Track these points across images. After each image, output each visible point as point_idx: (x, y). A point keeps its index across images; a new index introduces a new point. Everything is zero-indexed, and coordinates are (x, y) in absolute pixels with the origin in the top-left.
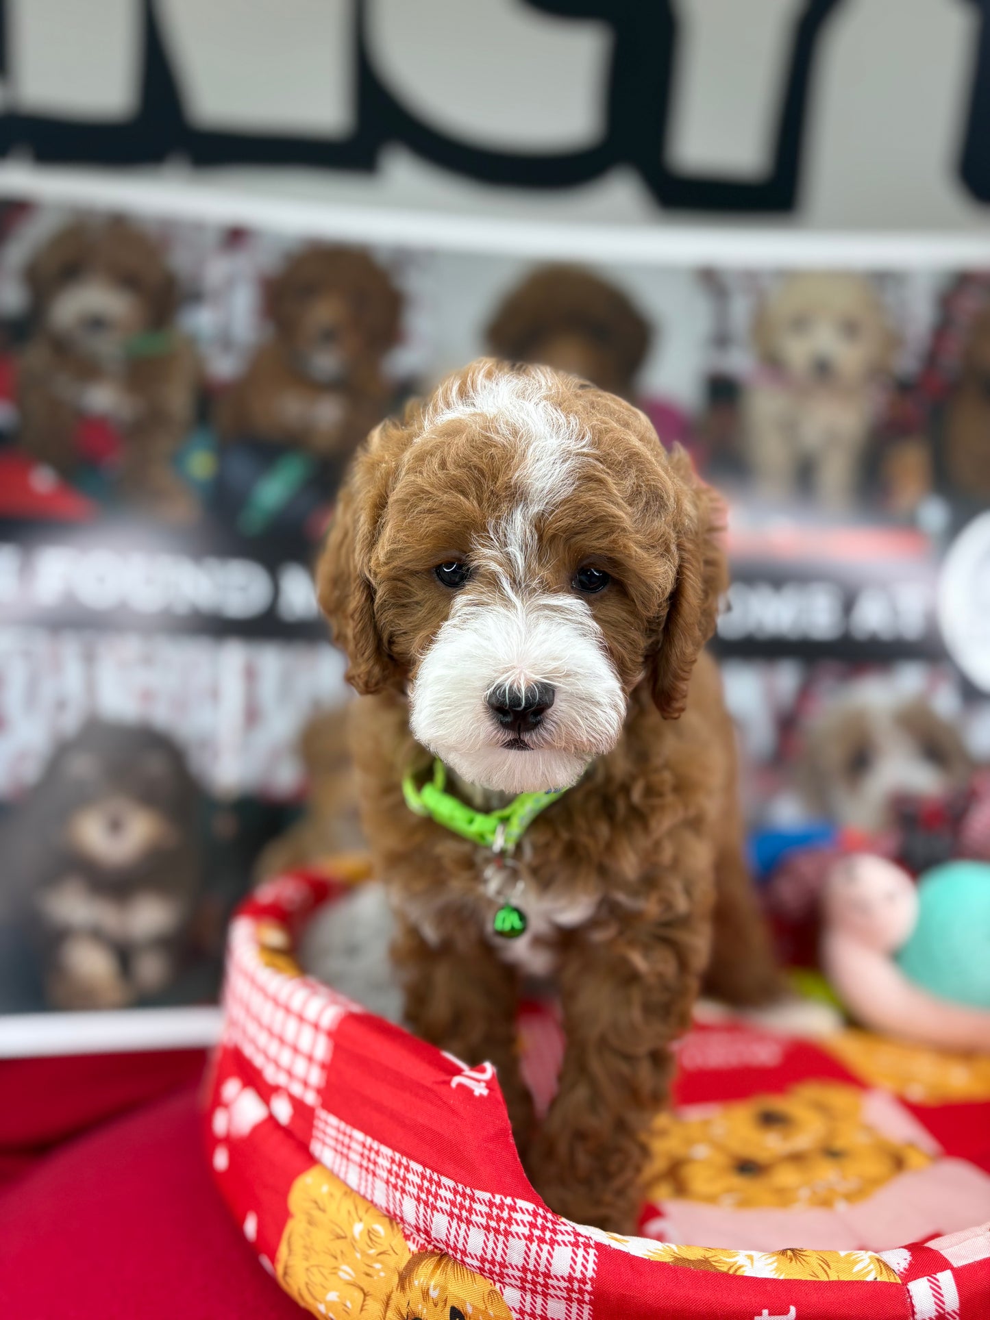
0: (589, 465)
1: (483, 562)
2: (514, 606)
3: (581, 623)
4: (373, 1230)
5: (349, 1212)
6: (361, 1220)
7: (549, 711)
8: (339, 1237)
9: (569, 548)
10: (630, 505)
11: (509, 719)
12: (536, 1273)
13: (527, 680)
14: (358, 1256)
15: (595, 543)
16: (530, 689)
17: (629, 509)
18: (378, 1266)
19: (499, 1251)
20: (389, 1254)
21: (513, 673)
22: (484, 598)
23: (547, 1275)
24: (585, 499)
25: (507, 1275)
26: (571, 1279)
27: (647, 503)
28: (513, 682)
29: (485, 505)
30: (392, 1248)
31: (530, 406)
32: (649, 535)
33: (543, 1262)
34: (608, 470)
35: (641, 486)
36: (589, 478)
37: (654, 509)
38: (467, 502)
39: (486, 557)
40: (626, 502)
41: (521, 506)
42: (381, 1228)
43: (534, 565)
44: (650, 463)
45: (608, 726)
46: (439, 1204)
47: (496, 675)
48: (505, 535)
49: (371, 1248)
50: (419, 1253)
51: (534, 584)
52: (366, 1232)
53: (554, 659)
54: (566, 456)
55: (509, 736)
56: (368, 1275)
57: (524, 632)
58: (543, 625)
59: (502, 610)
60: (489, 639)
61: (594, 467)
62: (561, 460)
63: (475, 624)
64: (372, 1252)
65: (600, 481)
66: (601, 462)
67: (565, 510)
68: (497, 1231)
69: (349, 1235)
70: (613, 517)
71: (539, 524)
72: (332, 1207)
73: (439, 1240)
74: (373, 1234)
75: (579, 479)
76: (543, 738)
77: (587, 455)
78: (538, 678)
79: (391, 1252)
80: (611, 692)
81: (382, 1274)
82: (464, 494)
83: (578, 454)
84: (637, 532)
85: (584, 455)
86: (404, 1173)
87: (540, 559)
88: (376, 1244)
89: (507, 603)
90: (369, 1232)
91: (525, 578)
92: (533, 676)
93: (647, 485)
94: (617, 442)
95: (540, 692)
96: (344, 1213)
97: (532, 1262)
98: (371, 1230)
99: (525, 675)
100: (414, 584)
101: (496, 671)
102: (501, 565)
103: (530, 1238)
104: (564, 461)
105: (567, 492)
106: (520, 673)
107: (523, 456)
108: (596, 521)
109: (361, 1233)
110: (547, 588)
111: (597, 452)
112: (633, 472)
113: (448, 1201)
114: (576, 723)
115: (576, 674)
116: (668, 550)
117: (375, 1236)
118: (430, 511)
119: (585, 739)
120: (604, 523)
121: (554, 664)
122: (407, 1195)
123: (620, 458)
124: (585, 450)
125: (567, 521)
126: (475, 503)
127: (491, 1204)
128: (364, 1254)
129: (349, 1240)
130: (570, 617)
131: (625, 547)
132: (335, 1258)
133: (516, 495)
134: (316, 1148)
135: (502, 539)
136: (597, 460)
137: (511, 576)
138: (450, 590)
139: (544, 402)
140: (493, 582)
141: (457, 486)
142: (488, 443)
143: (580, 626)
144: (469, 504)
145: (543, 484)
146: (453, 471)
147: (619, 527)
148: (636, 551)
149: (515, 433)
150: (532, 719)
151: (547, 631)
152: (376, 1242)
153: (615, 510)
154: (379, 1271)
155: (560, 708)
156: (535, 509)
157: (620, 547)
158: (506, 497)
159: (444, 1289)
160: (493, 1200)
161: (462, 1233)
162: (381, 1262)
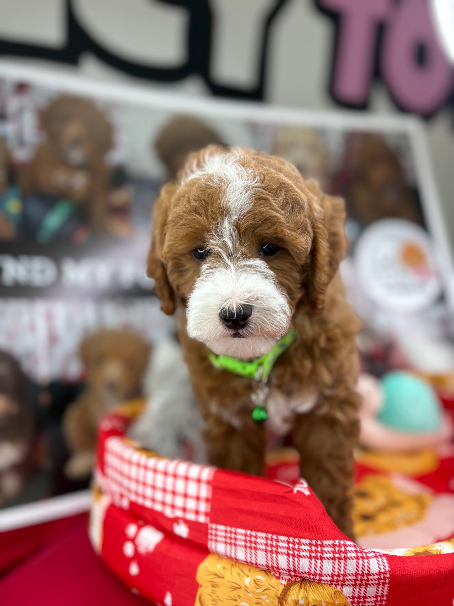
0: (259, 192)
1: (211, 247)
2: (230, 268)
3: (264, 272)
4: (257, 579)
5: (239, 574)
6: (248, 576)
7: (250, 318)
8: (235, 589)
9: (255, 235)
10: (283, 209)
11: (230, 323)
12: (363, 575)
13: (237, 304)
14: (251, 595)
15: (267, 231)
16: (238, 309)
17: (283, 212)
18: (264, 597)
19: (342, 569)
20: (270, 589)
21: (230, 301)
22: (215, 265)
23: (369, 574)
24: (258, 210)
25: (347, 580)
26: (380, 573)
27: (293, 208)
28: (230, 305)
29: (210, 218)
30: (271, 586)
31: (228, 167)
32: (295, 223)
33: (366, 568)
34: (269, 194)
35: (288, 199)
36: (260, 199)
37: (296, 210)
38: (200, 218)
39: (213, 244)
40: (280, 208)
41: (227, 217)
42: (261, 577)
43: (238, 245)
44: (292, 187)
45: (282, 322)
46: (302, 553)
47: (221, 302)
48: (221, 232)
49: (259, 589)
50: (288, 584)
51: (238, 255)
52: (253, 582)
53: (250, 292)
54: (247, 188)
55: (232, 332)
56: (258, 603)
57: (234, 280)
58: (244, 275)
59: (224, 270)
60: (218, 285)
61: (262, 193)
62: (245, 191)
63: (210, 278)
64: (260, 590)
65: (266, 200)
66: (266, 190)
67: (249, 216)
68: (340, 559)
69: (242, 586)
70: (273, 217)
71: (237, 226)
72: (227, 575)
73: (304, 573)
74: (258, 581)
75: (254, 200)
76: (249, 332)
77: (258, 187)
78: (242, 302)
79: (271, 588)
80: (281, 305)
81: (267, 601)
82: (199, 214)
83: (253, 187)
84: (288, 223)
85: (256, 187)
86: (276, 543)
87: (240, 242)
88: (261, 586)
89: (226, 266)
90: (254, 580)
91: (234, 253)
92: (240, 301)
93: (290, 198)
94: (273, 178)
95: (243, 310)
96: (235, 575)
97: (360, 569)
98: (255, 579)
99: (236, 301)
100: (184, 260)
101: (222, 301)
102: (221, 248)
103: (357, 558)
104: (246, 192)
105: (248, 207)
106: (233, 301)
107: (225, 192)
108: (265, 220)
109: (250, 583)
110: (246, 257)
111: (263, 185)
112: (283, 193)
113: (307, 551)
114: (265, 322)
115: (261, 298)
116: (306, 230)
117: (260, 582)
118: (184, 224)
119: (270, 330)
120: (269, 221)
121: (250, 295)
122: (280, 554)
123: (275, 187)
124: (257, 185)
125: (250, 222)
126: (205, 218)
127: (334, 546)
128: (253, 593)
129: (243, 588)
130: (258, 270)
131: (282, 231)
132: (236, 600)
133: (224, 211)
134: (211, 545)
135: (220, 234)
136: (264, 189)
137: (226, 252)
138: (200, 262)
139: (235, 164)
140: (218, 256)
141: (196, 211)
142: (208, 187)
143: (264, 273)
144: (201, 219)
145: (236, 205)
146: (193, 203)
147: (277, 221)
148: (287, 232)
149: (221, 180)
150: (242, 323)
151: (246, 278)
152: (261, 585)
153: (274, 213)
154: (265, 599)
155: (255, 316)
156: (234, 218)
157: (279, 231)
158: (219, 213)
159: (307, 598)
160: (335, 543)
161: (319, 565)
162: (266, 594)
